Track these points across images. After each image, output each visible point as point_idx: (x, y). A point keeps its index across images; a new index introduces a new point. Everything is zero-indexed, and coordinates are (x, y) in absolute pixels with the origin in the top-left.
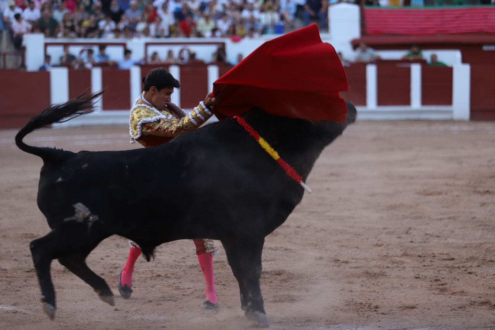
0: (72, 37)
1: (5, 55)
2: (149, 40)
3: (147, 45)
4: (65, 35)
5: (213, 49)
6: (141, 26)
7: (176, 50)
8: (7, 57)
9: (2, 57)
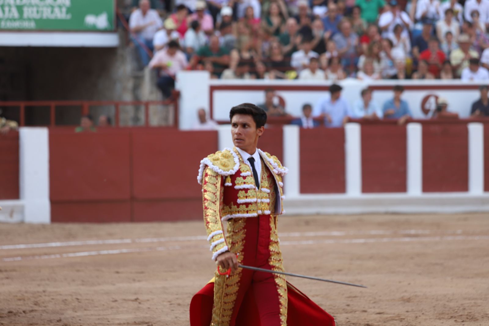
1: (147, 104)
5: (474, 96)
6: (362, 60)
8: (152, 108)
9: (143, 108)
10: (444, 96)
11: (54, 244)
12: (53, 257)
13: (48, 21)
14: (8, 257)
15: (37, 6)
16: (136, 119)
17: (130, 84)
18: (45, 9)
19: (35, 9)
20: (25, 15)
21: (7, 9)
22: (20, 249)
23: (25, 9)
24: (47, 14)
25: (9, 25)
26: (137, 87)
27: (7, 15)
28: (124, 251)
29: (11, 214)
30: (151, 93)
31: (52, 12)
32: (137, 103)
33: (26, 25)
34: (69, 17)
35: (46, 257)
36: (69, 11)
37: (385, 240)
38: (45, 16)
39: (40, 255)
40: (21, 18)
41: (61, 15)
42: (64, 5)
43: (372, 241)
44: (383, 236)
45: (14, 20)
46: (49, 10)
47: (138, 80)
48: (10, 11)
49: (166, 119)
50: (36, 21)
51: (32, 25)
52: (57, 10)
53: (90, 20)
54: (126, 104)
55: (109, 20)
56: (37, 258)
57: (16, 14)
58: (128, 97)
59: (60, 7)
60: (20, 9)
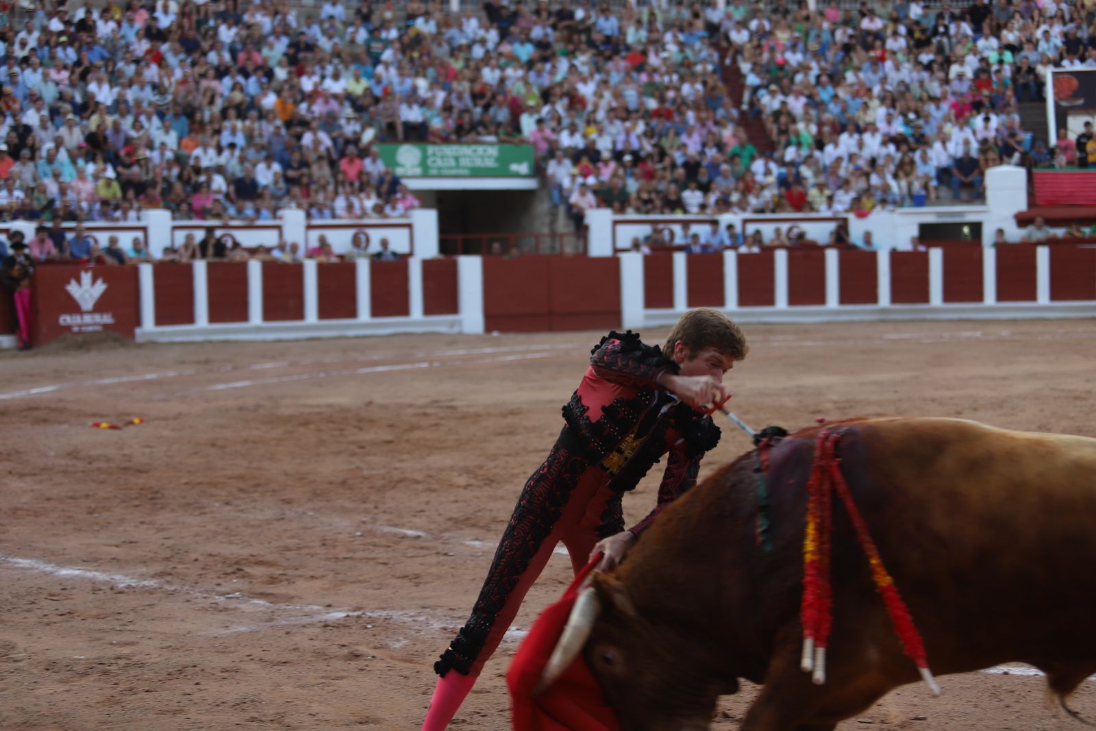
1: (562, 236)
2: (748, 215)
3: (745, 221)
4: (638, 210)
5: (832, 226)
6: (735, 197)
7: (785, 227)
8: (566, 239)
9: (558, 240)
10: (805, 227)
11: (487, 350)
12: (486, 360)
13: (480, 168)
14: (451, 361)
15: (470, 157)
16: (553, 248)
17: (547, 220)
18: (476, 159)
19: (468, 159)
20: (461, 164)
21: (446, 160)
22: (461, 354)
23: (461, 159)
24: (479, 163)
25: (448, 172)
26: (553, 222)
27: (446, 164)
28: (544, 355)
30: (565, 226)
31: (483, 161)
32: (553, 235)
33: (461, 172)
34: (496, 165)
35: (481, 361)
36: (497, 160)
38: (477, 165)
39: (476, 359)
40: (458, 167)
41: (490, 163)
42: (493, 156)
45: (451, 168)
46: (480, 160)
47: (553, 215)
48: (448, 161)
49: (576, 247)
50: (470, 168)
51: (466, 172)
52: (486, 160)
53: (514, 167)
54: (544, 236)
55: (530, 168)
56: (474, 361)
57: (452, 163)
58: (546, 230)
59: (490, 157)
60: (457, 159)
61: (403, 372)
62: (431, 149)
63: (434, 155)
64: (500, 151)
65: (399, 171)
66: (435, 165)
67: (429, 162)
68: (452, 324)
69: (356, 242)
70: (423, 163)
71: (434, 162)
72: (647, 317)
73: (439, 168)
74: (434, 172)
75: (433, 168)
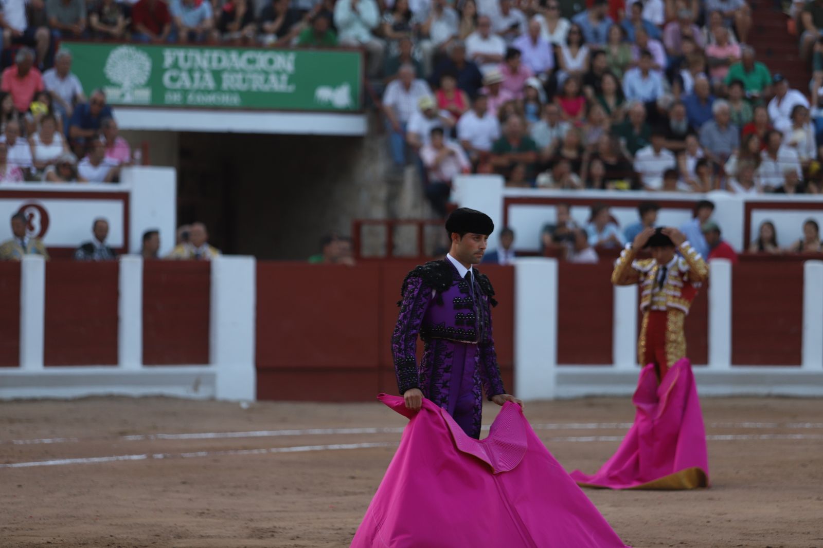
0: (573, 187)
2: (754, 195)
3: (750, 207)
11: (259, 434)
12: (255, 452)
13: (260, 94)
14: (187, 451)
15: (243, 71)
16: (390, 246)
17: (382, 193)
18: (254, 77)
19: (240, 76)
20: (225, 86)
21: (197, 75)
22: (207, 440)
23: (225, 76)
24: (258, 83)
25: (201, 99)
26: (393, 197)
27: (197, 84)
28: (365, 445)
29: (196, 387)
30: (415, 206)
31: (266, 81)
32: (392, 220)
33: (225, 99)
34: (291, 89)
35: (246, 452)
36: (292, 79)
37: (764, 437)
38: (254, 87)
39: (236, 449)
40: (218, 89)
41: (279, 85)
42: (284, 71)
43: (744, 437)
44: (760, 431)
45: (207, 91)
46: (262, 78)
47: (394, 184)
48: (202, 78)
50: (241, 94)
51: (235, 100)
52: (273, 78)
53: (324, 93)
54: (375, 222)
55: (353, 95)
56: (231, 453)
57: (210, 83)
58: (379, 213)
59: (278, 73)
60: (217, 75)
61: (98, 468)
62: (169, 55)
63: (175, 66)
64: (297, 63)
65: (112, 95)
66: (178, 85)
67: (166, 78)
68: (197, 384)
69: (20, 223)
70: (155, 81)
71: (174, 79)
72: (561, 380)
73: (185, 92)
74: (176, 98)
75: (175, 90)
